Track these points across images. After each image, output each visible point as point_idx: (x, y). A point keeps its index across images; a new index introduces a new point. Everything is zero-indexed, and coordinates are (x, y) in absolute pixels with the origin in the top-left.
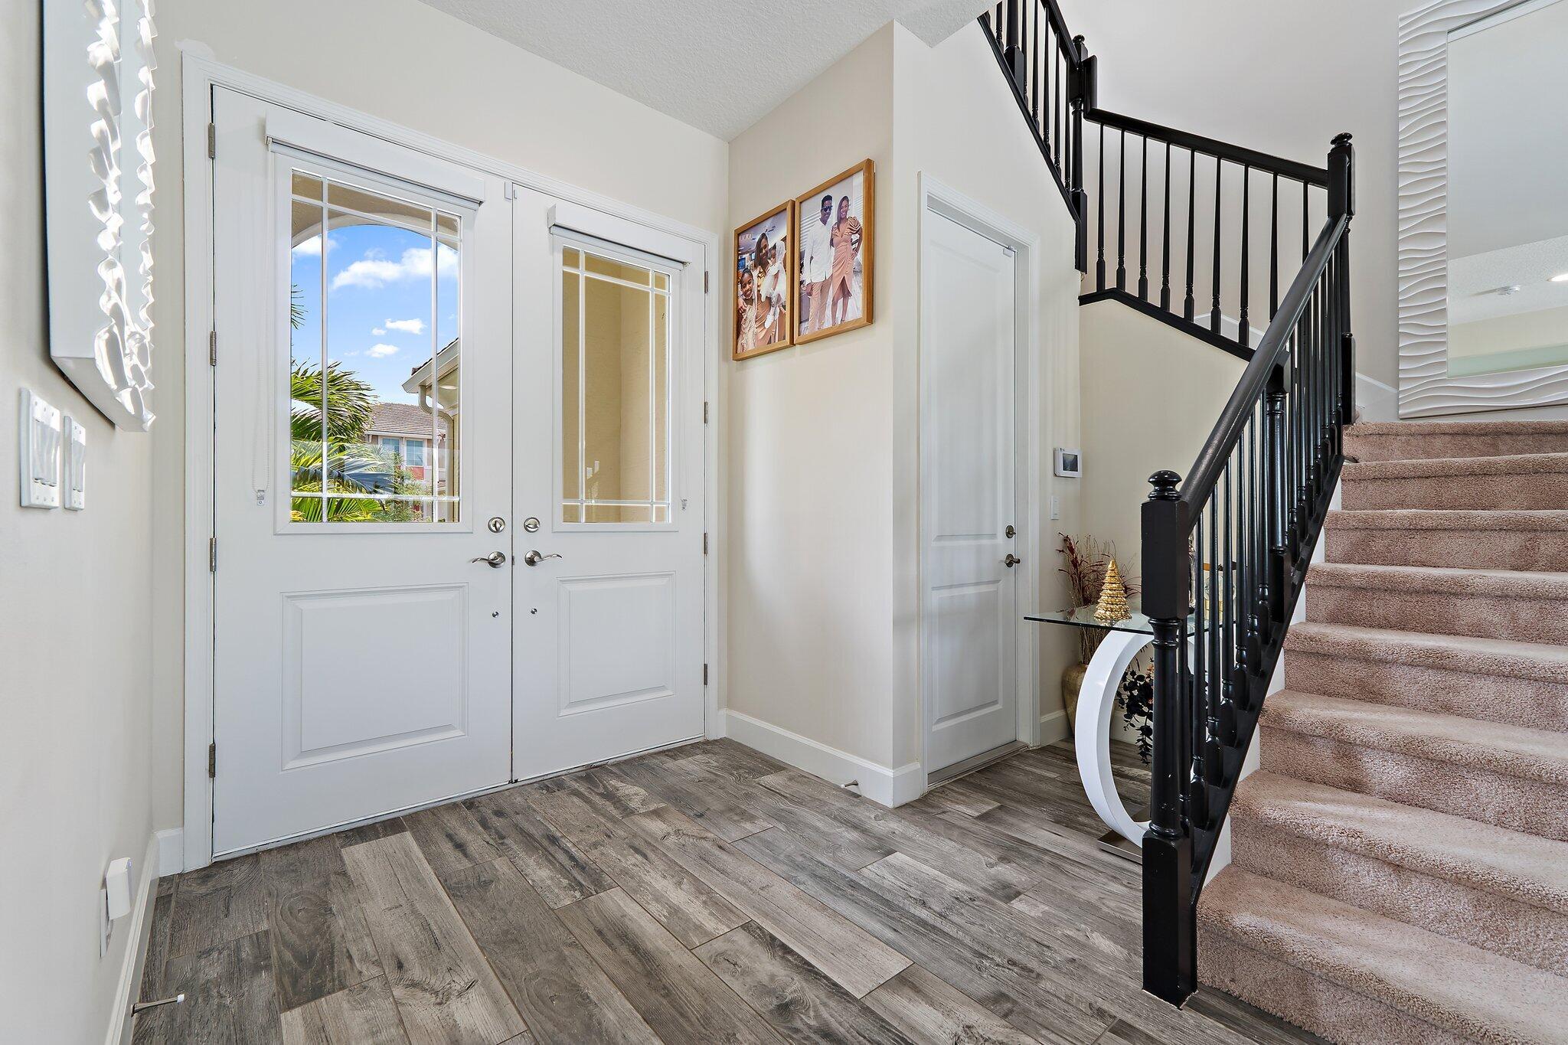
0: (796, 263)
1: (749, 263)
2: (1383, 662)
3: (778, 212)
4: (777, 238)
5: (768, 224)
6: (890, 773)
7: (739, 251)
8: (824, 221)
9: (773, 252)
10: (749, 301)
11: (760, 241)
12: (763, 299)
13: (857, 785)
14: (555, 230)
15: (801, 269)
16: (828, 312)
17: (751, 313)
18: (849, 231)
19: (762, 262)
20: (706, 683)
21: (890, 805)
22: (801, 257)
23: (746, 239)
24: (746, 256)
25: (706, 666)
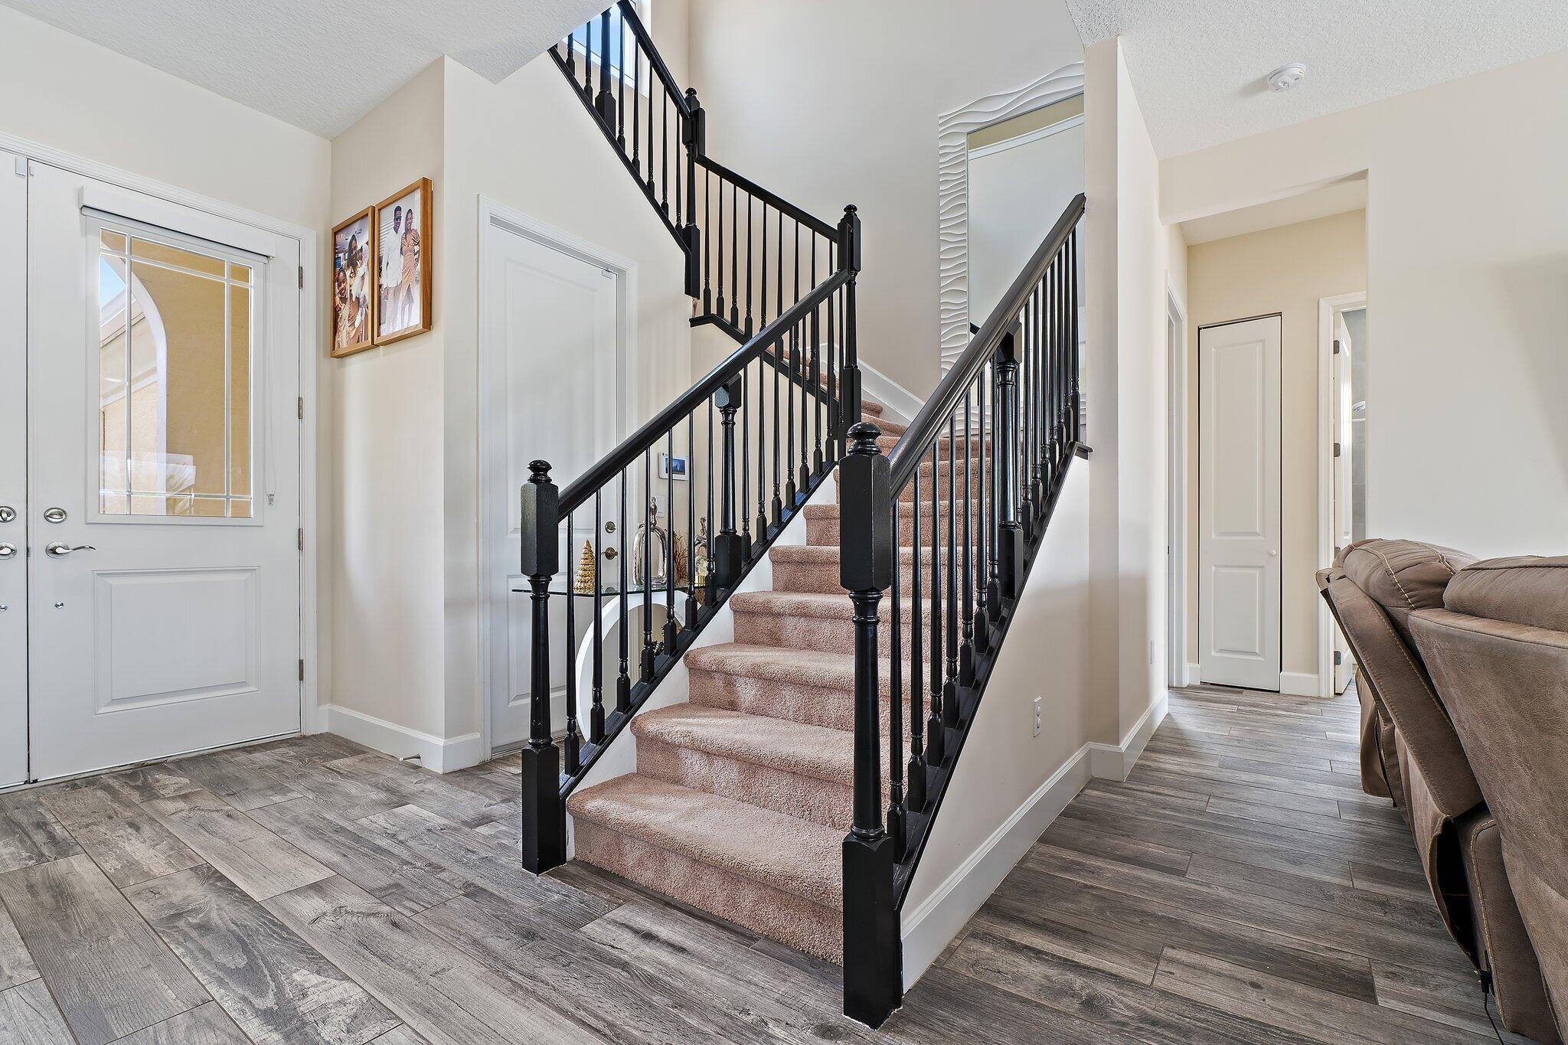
0: (377, 267)
1: (343, 263)
2: (779, 615)
3: (363, 216)
4: (363, 241)
5: (356, 227)
6: (441, 742)
7: (336, 249)
8: (396, 231)
9: (360, 254)
10: (344, 300)
11: (351, 242)
12: (354, 299)
13: (419, 758)
14: (86, 211)
15: (380, 273)
16: (399, 316)
17: (345, 311)
18: (413, 242)
19: (353, 263)
20: (301, 678)
21: (441, 772)
22: (380, 263)
23: (341, 237)
24: (341, 255)
25: (301, 662)
